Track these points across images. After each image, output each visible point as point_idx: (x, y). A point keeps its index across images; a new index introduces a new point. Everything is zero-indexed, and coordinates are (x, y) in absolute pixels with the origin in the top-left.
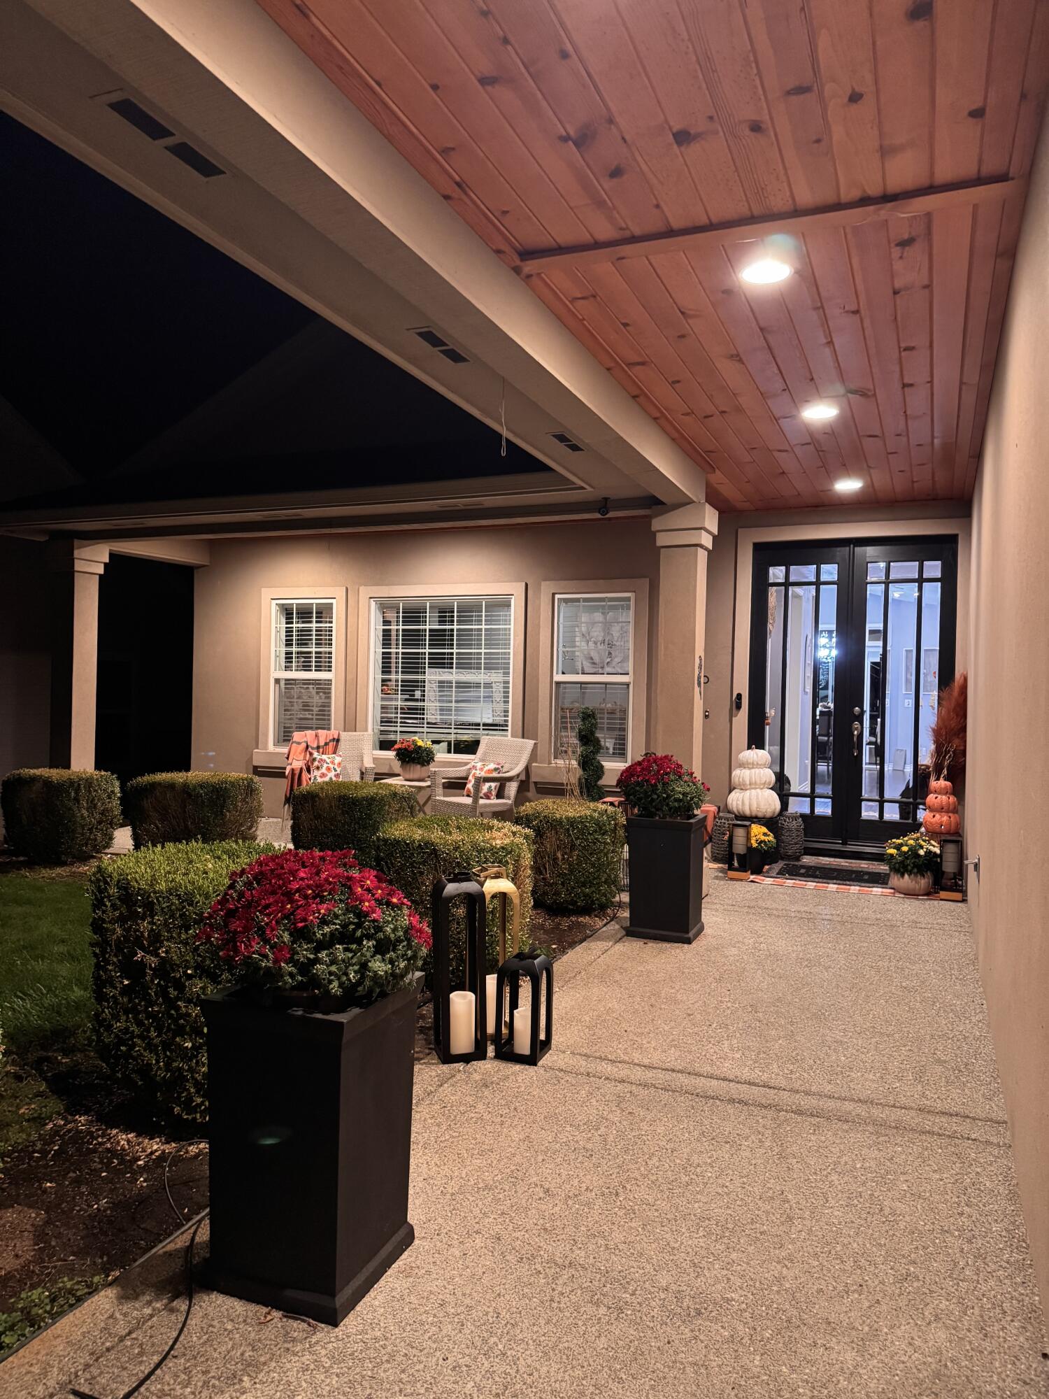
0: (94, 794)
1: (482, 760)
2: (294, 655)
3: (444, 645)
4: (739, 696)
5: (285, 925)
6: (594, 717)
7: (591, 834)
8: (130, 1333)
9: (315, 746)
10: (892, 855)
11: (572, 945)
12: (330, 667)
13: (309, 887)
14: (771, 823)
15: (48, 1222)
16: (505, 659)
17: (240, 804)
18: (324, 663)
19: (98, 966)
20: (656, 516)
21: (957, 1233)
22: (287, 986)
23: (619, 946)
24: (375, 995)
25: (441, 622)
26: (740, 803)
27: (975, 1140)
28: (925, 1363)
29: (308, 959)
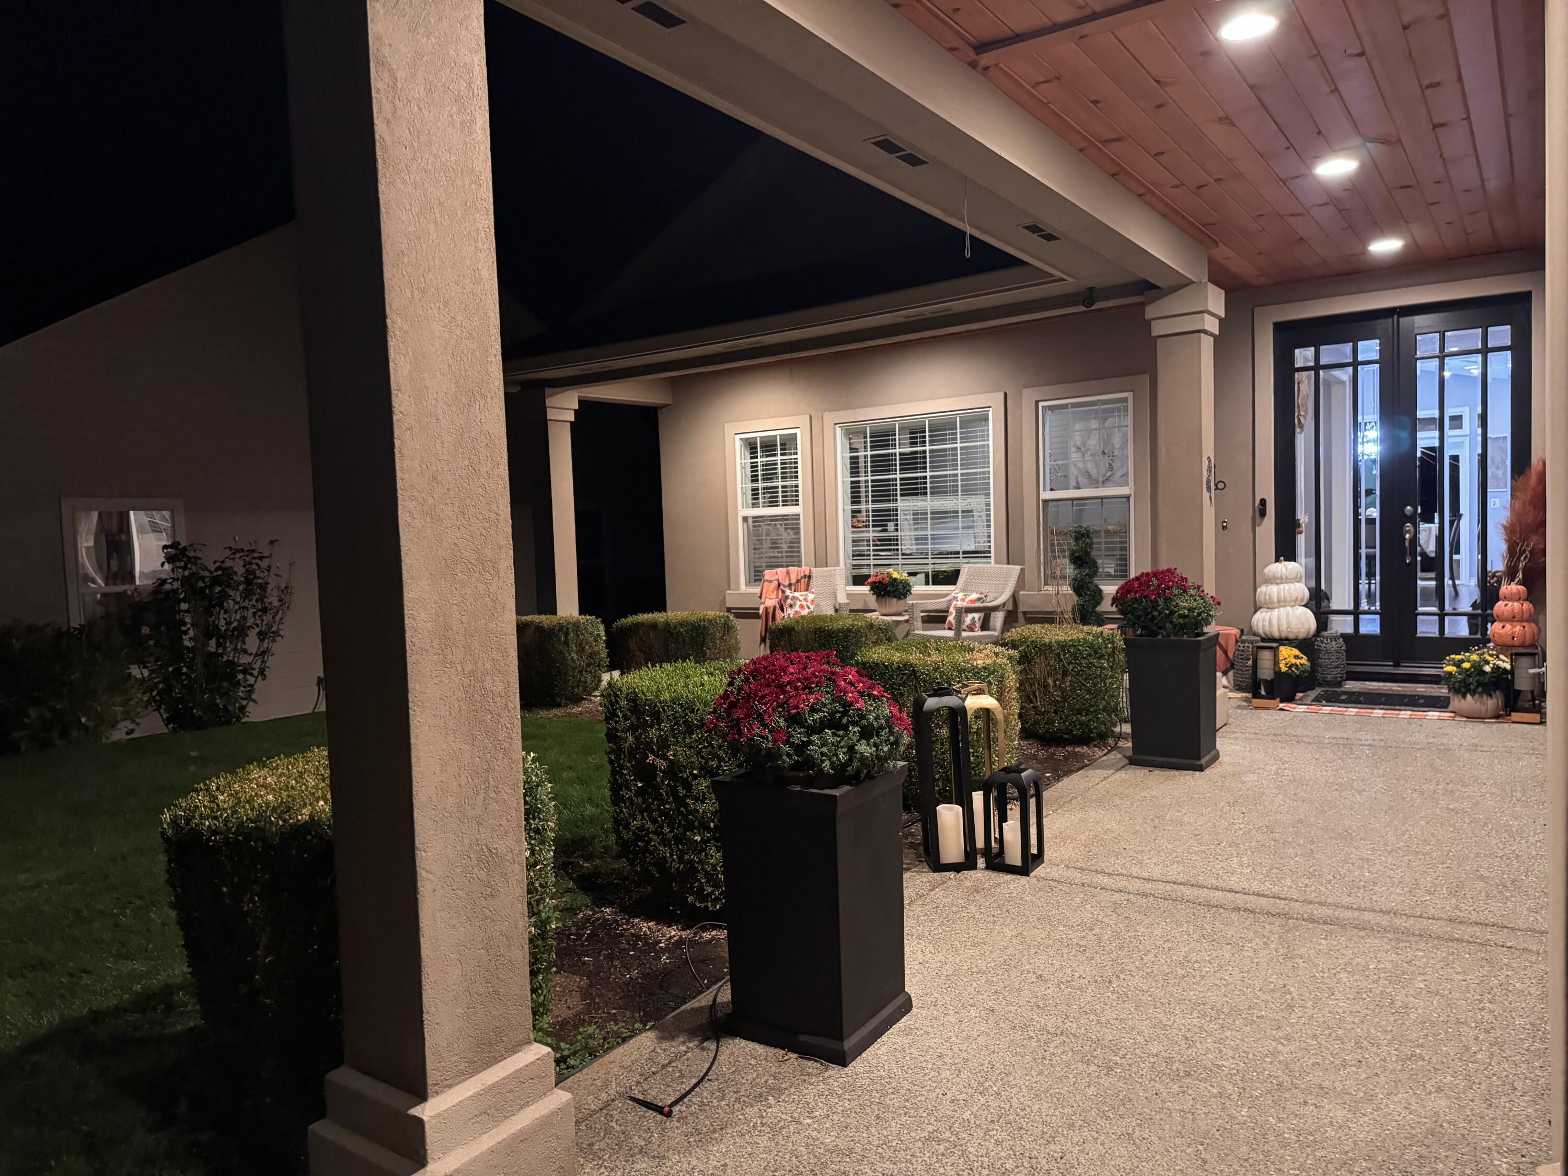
0: (581, 637)
1: (963, 590)
2: (760, 491)
3: (917, 468)
4: (1263, 502)
5: (780, 713)
6: (1088, 536)
7: (1085, 658)
8: (670, 1063)
9: (787, 583)
10: (1450, 673)
11: (1068, 773)
12: (798, 501)
13: (798, 680)
14: (1305, 645)
15: (590, 985)
16: (984, 479)
17: (718, 642)
18: (791, 498)
19: (614, 773)
20: (1151, 302)
21: (1473, 1025)
22: (786, 765)
23: (1122, 775)
24: (863, 776)
25: (913, 444)
26: (1267, 623)
27: (1511, 947)
28: (1419, 1123)
29: (802, 741)
